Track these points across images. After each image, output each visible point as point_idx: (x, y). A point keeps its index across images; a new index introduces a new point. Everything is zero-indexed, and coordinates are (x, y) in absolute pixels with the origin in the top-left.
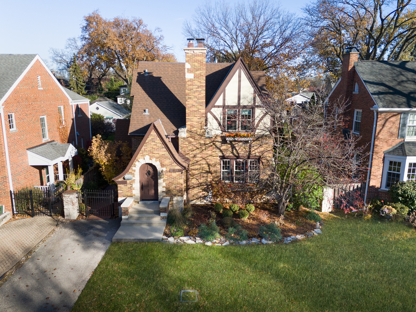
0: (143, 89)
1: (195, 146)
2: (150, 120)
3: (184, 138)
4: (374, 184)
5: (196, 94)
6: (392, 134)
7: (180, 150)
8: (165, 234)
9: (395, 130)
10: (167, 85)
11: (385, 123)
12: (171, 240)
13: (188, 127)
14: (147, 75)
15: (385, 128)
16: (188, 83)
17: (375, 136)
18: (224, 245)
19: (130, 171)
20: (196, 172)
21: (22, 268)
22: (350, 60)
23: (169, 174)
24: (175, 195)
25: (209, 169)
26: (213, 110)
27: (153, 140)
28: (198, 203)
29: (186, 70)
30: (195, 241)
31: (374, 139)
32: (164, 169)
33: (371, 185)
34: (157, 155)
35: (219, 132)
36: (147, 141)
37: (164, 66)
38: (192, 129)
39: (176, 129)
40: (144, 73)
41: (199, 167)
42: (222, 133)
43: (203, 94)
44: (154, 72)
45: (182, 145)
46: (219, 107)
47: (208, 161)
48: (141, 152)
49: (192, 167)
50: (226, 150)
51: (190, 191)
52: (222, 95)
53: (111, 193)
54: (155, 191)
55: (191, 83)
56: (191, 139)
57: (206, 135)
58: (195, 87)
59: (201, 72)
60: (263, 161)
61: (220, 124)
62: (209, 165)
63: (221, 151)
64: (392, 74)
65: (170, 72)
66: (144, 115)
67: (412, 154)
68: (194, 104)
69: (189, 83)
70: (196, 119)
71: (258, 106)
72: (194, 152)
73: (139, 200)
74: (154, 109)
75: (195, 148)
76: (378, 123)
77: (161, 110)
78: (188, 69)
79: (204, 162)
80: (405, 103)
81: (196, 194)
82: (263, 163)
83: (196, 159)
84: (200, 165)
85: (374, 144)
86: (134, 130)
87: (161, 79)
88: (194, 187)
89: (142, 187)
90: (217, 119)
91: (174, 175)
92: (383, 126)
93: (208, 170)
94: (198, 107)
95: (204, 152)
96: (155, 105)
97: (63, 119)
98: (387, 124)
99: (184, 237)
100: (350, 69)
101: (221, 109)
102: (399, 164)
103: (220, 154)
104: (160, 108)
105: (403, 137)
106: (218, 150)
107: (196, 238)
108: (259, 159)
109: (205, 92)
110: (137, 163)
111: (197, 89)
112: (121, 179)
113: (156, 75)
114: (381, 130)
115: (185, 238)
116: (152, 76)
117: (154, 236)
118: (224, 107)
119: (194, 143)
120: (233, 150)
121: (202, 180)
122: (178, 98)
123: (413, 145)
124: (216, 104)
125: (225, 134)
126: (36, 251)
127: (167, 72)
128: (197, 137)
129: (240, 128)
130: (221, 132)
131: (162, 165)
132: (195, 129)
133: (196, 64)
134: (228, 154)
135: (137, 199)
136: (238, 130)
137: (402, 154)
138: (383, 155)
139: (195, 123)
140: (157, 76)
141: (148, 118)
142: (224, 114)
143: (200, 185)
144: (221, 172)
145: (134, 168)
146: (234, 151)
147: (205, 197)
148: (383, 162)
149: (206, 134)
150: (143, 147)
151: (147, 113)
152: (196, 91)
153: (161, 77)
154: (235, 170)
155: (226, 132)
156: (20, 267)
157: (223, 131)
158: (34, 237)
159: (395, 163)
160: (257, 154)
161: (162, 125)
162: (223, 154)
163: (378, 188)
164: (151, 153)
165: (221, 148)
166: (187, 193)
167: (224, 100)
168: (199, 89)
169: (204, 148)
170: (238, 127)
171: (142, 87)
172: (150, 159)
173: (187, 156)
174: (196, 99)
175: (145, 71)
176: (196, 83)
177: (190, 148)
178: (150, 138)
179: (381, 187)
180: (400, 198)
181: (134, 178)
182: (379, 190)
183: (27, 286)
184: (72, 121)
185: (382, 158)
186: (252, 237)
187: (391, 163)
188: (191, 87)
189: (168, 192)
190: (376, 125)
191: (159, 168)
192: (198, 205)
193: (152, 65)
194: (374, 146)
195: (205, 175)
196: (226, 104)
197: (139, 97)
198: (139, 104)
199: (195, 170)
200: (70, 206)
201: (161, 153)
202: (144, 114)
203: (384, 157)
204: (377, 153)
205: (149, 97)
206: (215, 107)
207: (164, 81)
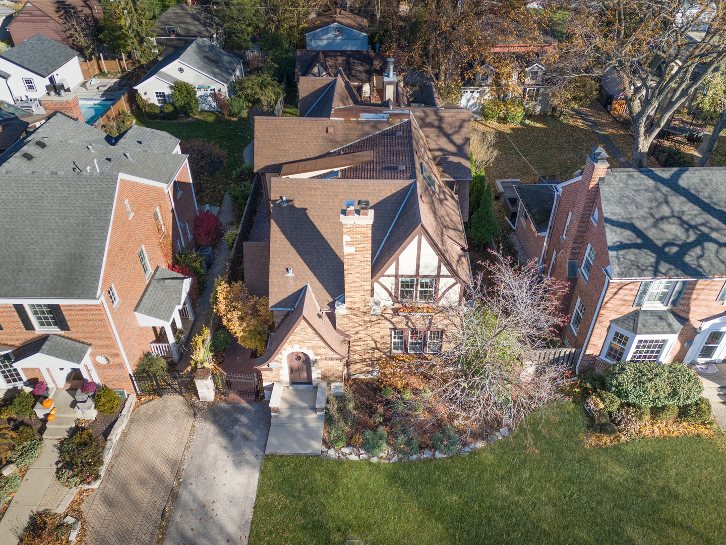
0: (282, 231)
1: (357, 323)
2: (295, 285)
3: (343, 315)
4: (591, 353)
5: (359, 269)
6: (625, 302)
7: (338, 326)
8: (325, 443)
9: (630, 298)
10: (315, 224)
11: (618, 291)
12: (332, 452)
13: (347, 304)
14: (286, 205)
15: (617, 296)
16: (347, 257)
17: (602, 304)
18: (392, 461)
19: (275, 359)
20: (359, 348)
21: (178, 499)
22: (594, 174)
23: (325, 362)
24: (334, 381)
25: (376, 345)
26: (382, 280)
27: (303, 330)
28: (362, 377)
29: (344, 243)
30: (359, 456)
31: (600, 307)
32: (318, 357)
33: (588, 352)
34: (309, 344)
35: (389, 303)
36: (295, 331)
37: (309, 186)
38: (353, 306)
39: (331, 300)
40: (280, 201)
41: (363, 343)
42: (393, 305)
43: (369, 269)
44: (296, 200)
45: (341, 322)
46: (389, 276)
47: (374, 337)
48: (288, 341)
49: (354, 344)
50: (398, 322)
51: (352, 366)
52: (394, 264)
53: (254, 376)
54: (307, 374)
55: (351, 257)
56: (352, 316)
57: (372, 313)
58: (357, 261)
59: (365, 245)
60: (448, 334)
61: (390, 295)
62: (376, 342)
63: (392, 323)
64: (651, 201)
65: (319, 200)
66: (287, 277)
67: (644, 330)
68: (356, 279)
69: (349, 257)
70: (358, 296)
71: (444, 276)
72: (357, 329)
73: (289, 385)
74: (300, 266)
75: (357, 325)
76: (608, 292)
77: (310, 269)
78: (347, 242)
79: (369, 338)
80: (652, 266)
81: (360, 369)
82: (446, 335)
83: (359, 335)
84: (364, 341)
85: (599, 312)
86: (276, 302)
87: (307, 211)
88: (356, 363)
89: (292, 371)
90: (386, 289)
91: (331, 363)
92: (615, 294)
93: (374, 346)
94: (361, 283)
95: (369, 329)
96: (301, 260)
97: (162, 223)
98: (621, 292)
99: (346, 448)
100: (591, 186)
101: (393, 278)
102: (627, 339)
103: (392, 326)
104: (308, 266)
105: (639, 305)
106: (388, 322)
107: (360, 450)
108: (442, 333)
109: (370, 267)
110: (283, 352)
111: (360, 264)
112: (265, 367)
113: (298, 205)
114: (610, 299)
115: (346, 450)
116: (293, 207)
117: (313, 448)
118: (396, 276)
119: (356, 320)
120: (407, 322)
121: (366, 356)
122: (332, 246)
123: (651, 316)
124: (386, 273)
125: (397, 306)
126: (185, 467)
127: (315, 200)
128: (360, 314)
129: (418, 298)
130: (392, 303)
131: (316, 354)
132: (357, 306)
133: (358, 236)
134: (402, 326)
135: (287, 384)
136: (416, 300)
137: (632, 328)
138: (609, 324)
139: (358, 300)
140: (300, 207)
141: (292, 283)
142: (397, 284)
143: (364, 360)
144: (391, 343)
145: (280, 356)
146: (409, 323)
147: (369, 372)
148: (608, 331)
149: (372, 311)
150: (291, 337)
151: (291, 274)
152: (359, 266)
153: (306, 209)
154: (410, 340)
155: (399, 303)
156: (176, 497)
157: (395, 301)
158: (176, 441)
159: (622, 336)
160: (440, 327)
161: (312, 293)
162: (394, 326)
163: (596, 356)
164: (301, 342)
165: (392, 320)
166: (347, 368)
167: (397, 269)
168: (362, 264)
169: (369, 325)
170: (416, 297)
171: (280, 227)
172: (300, 348)
173: (346, 333)
174: (358, 275)
175: (281, 198)
176: (359, 257)
177: (351, 324)
178: (299, 328)
179: (600, 355)
180: (614, 389)
181: (281, 366)
182: (597, 358)
183: (192, 529)
184: (171, 214)
185: (607, 326)
186: (424, 448)
187: (617, 334)
188: (352, 262)
189: (324, 377)
190: (606, 293)
191: (312, 357)
192: (362, 381)
193: (291, 186)
194: (598, 314)
195: (370, 351)
196: (400, 274)
197: (277, 246)
198: (279, 260)
199: (357, 345)
200: (206, 390)
201: (314, 342)
202: (286, 275)
203: (610, 326)
204: (600, 322)
205: (292, 245)
206: (383, 276)
207: (311, 214)
